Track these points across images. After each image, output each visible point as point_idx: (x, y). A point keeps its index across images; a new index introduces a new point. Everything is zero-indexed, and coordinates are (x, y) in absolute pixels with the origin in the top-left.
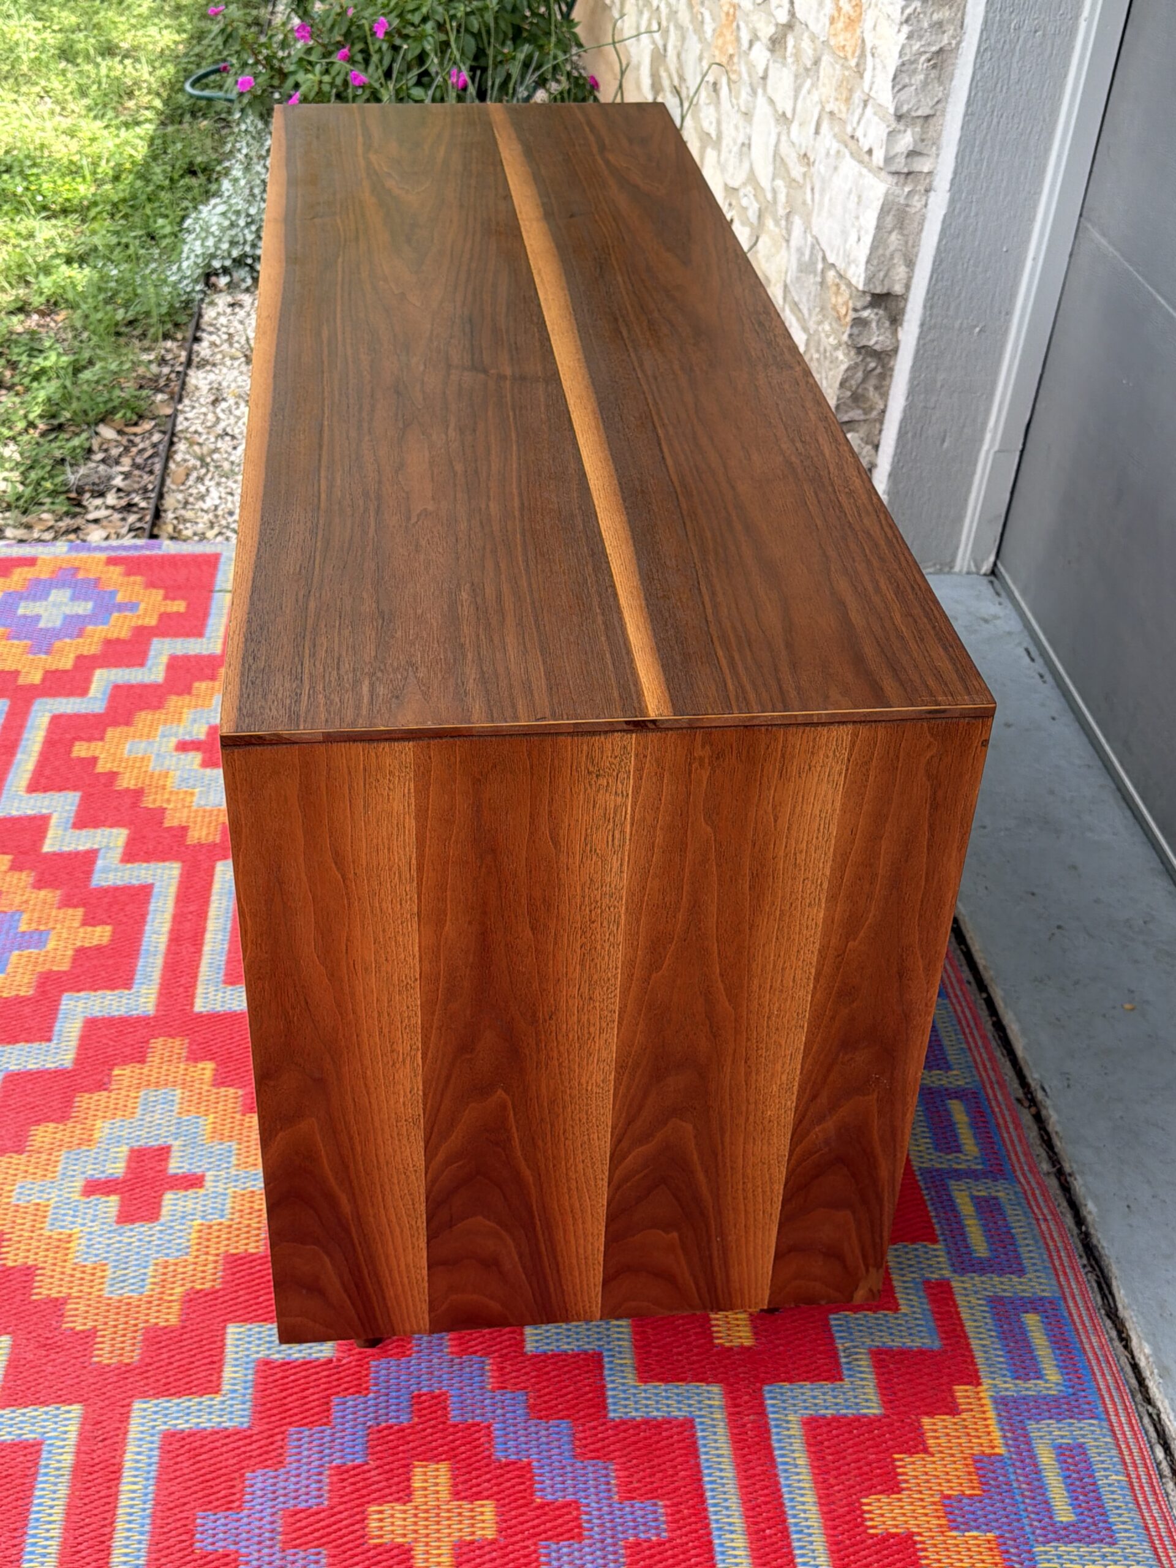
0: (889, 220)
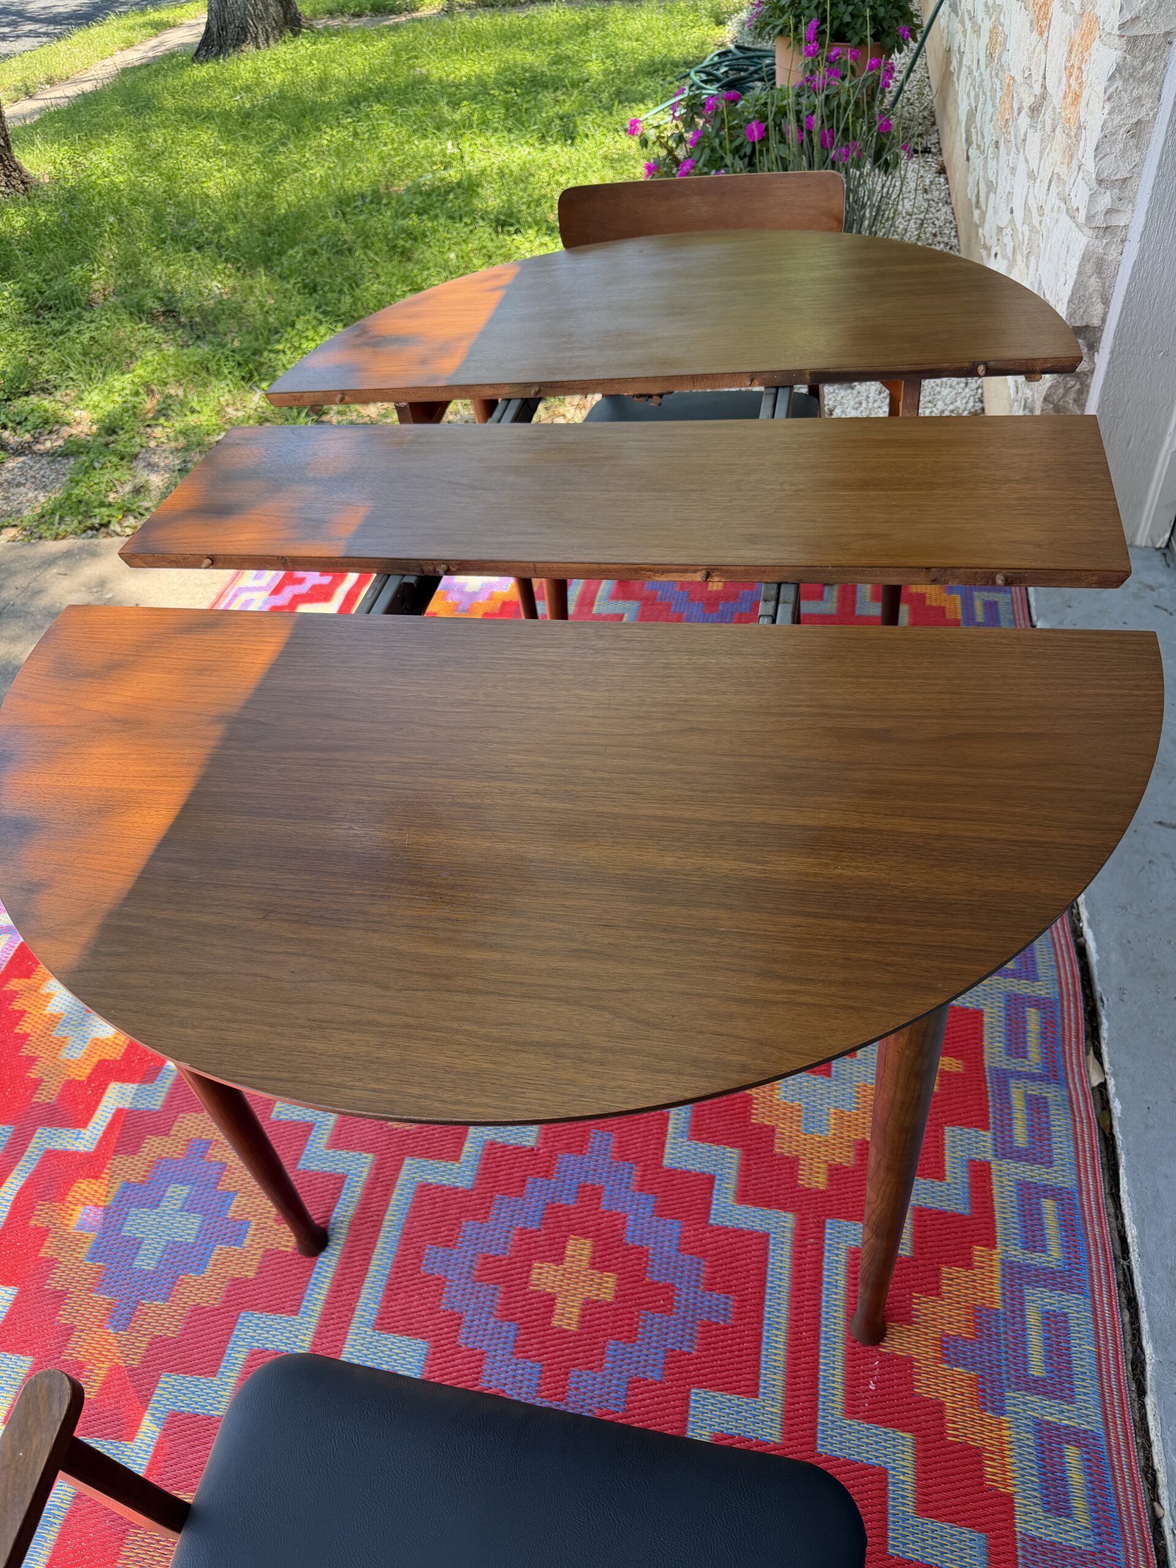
0: (1090, 268)
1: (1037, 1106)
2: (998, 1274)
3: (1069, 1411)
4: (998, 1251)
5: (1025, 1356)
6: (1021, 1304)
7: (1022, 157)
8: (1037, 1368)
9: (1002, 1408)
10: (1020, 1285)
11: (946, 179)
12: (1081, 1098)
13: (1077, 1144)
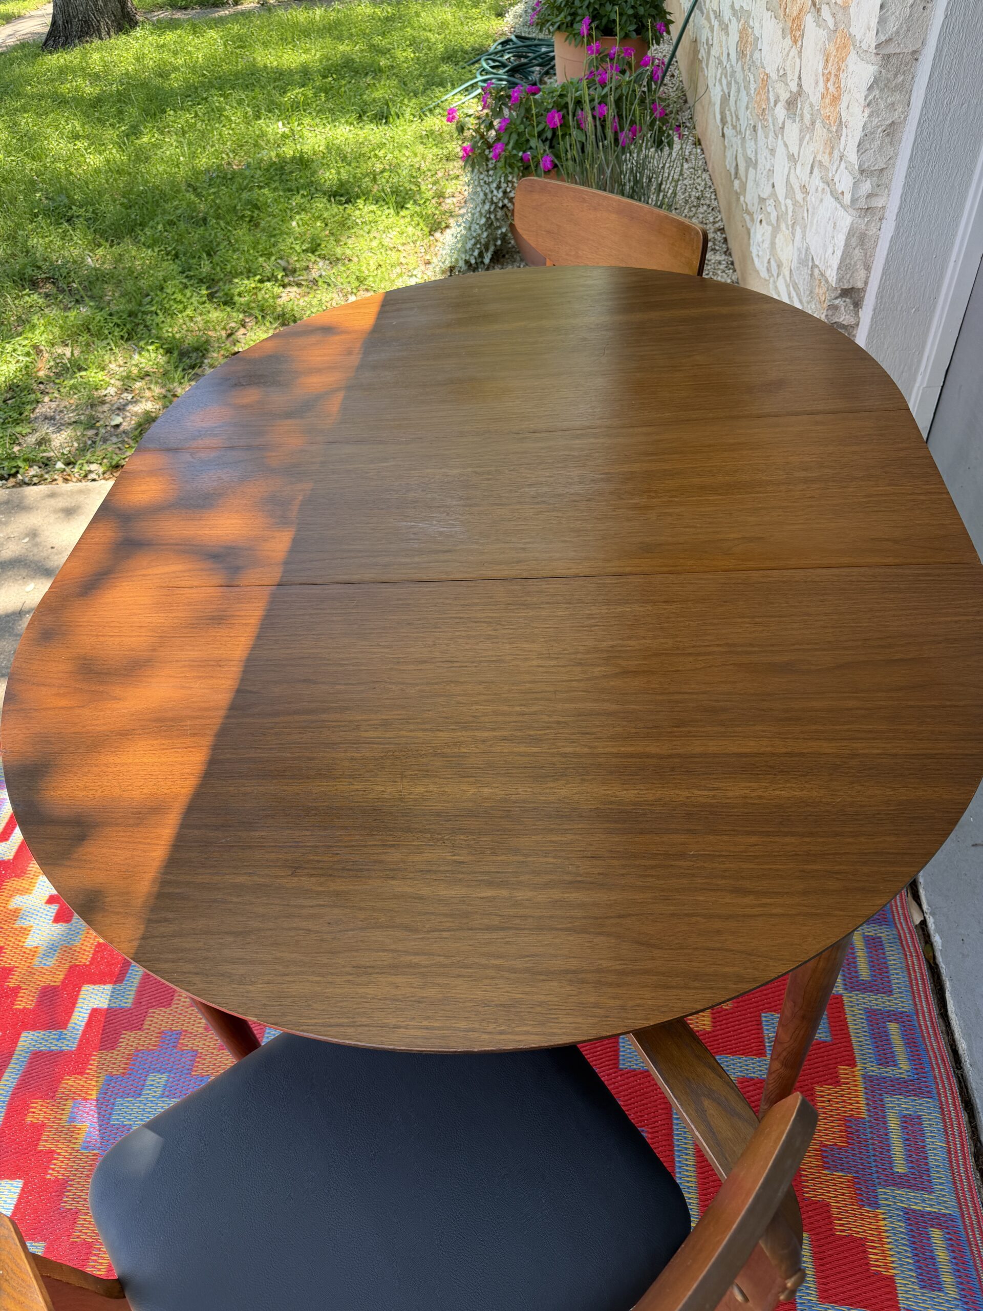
0: (854, 242)
1: (874, 944)
2: (861, 1088)
3: (930, 1199)
4: (858, 1068)
5: (890, 1157)
6: (883, 1111)
7: (780, 142)
8: (900, 1167)
9: (876, 1203)
10: (881, 1095)
11: (702, 150)
12: (908, 935)
13: (910, 974)
